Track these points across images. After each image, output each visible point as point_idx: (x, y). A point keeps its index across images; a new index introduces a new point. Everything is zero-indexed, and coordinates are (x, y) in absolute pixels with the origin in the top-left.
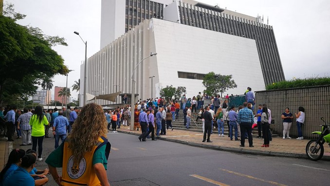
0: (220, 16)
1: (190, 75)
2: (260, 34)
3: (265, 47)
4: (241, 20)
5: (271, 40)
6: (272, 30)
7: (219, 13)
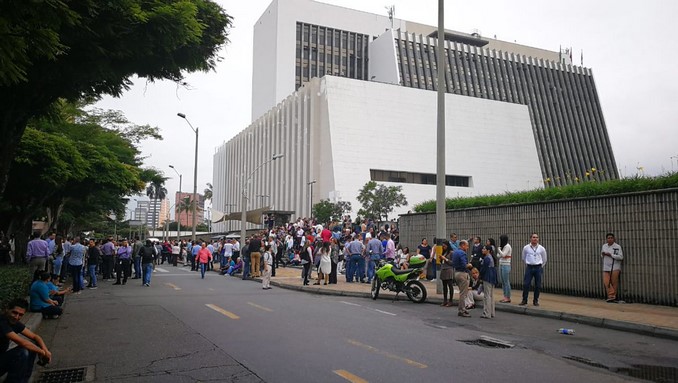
0: (479, 53)
1: (394, 176)
2: (564, 85)
3: (576, 112)
4: (525, 60)
5: (588, 96)
6: (591, 77)
7: (478, 48)
